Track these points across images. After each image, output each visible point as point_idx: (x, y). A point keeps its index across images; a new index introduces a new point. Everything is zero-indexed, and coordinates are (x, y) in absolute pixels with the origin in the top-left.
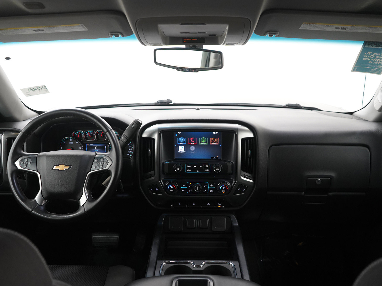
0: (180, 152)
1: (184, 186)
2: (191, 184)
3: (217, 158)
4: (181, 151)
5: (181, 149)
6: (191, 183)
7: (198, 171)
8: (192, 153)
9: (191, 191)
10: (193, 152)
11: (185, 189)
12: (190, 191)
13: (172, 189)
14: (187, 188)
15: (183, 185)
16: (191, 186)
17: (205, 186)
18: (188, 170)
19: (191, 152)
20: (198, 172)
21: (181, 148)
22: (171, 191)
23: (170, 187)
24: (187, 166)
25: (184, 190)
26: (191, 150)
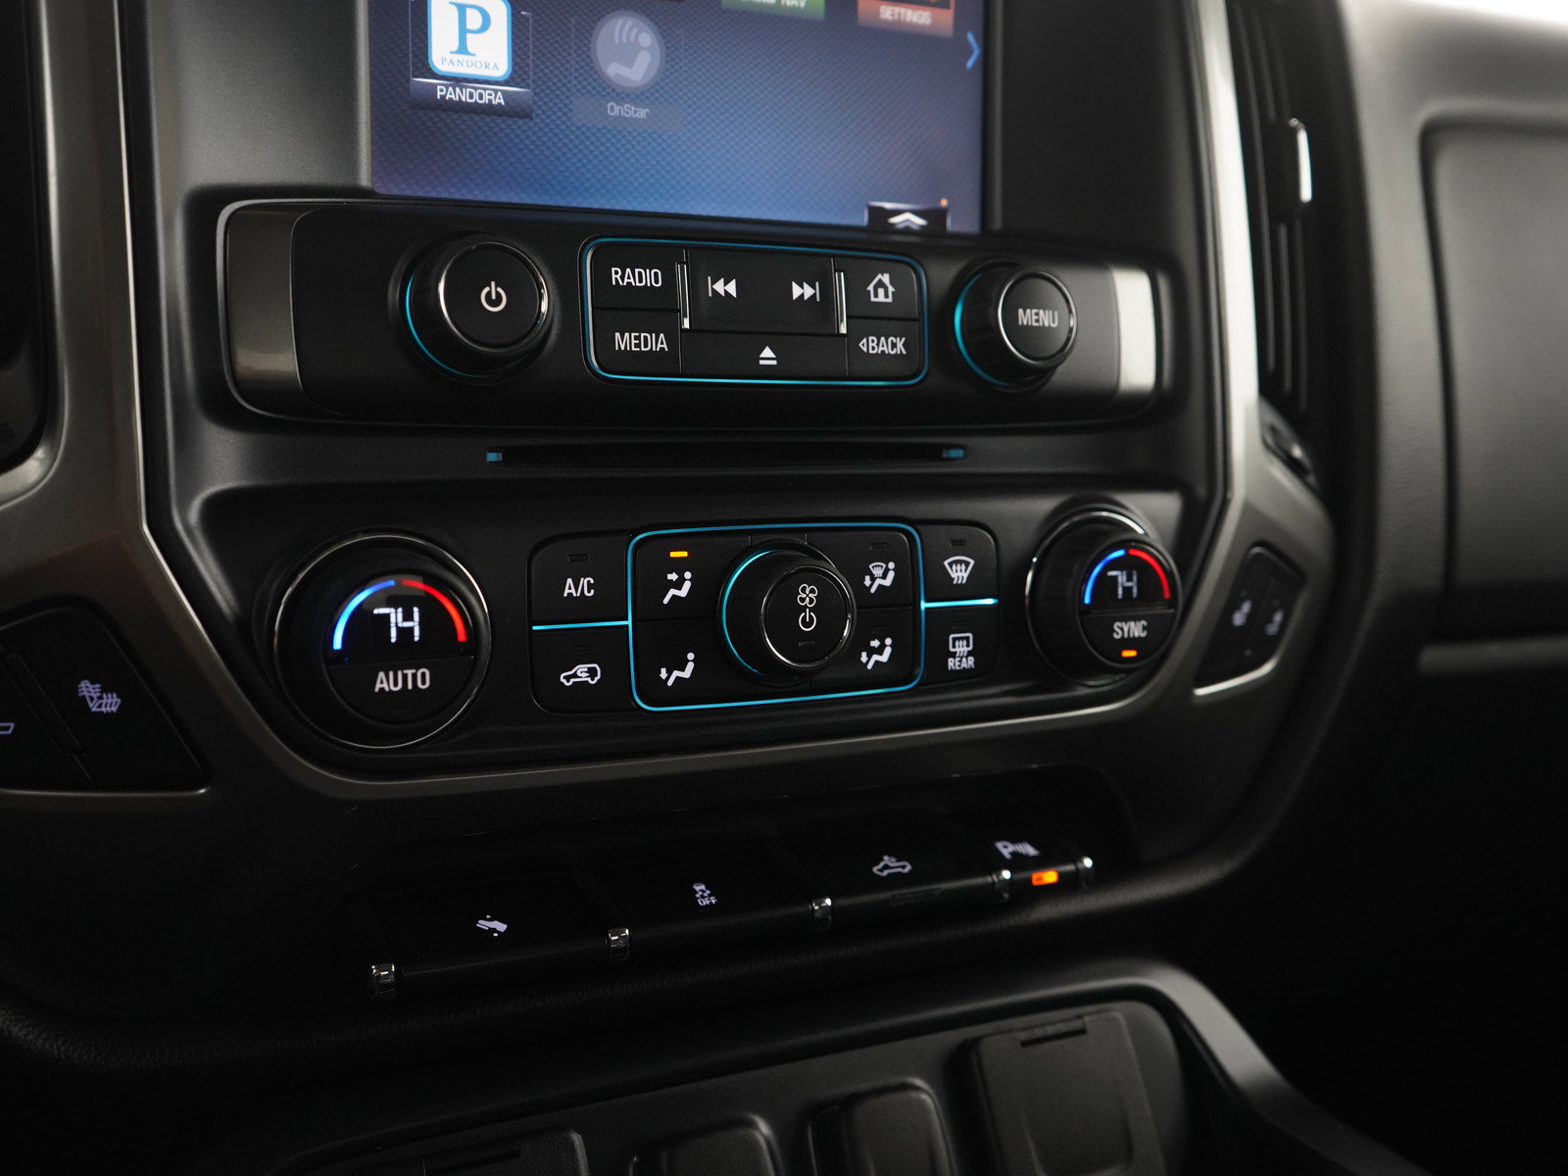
0: (453, 94)
1: (579, 608)
2: (679, 566)
3: (935, 216)
4: (458, 81)
5: (463, 49)
6: (678, 542)
7: (767, 352)
8: (619, 119)
9: (687, 674)
10: (642, 113)
11: (604, 648)
12: (670, 677)
13: (405, 653)
14: (629, 622)
15: (569, 588)
16: (683, 592)
17: (881, 576)
18: (624, 341)
19: (615, 109)
20: (768, 374)
21: (463, 31)
22: (384, 683)
23: (366, 625)
24: (616, 274)
25: (581, 671)
26: (614, 70)
